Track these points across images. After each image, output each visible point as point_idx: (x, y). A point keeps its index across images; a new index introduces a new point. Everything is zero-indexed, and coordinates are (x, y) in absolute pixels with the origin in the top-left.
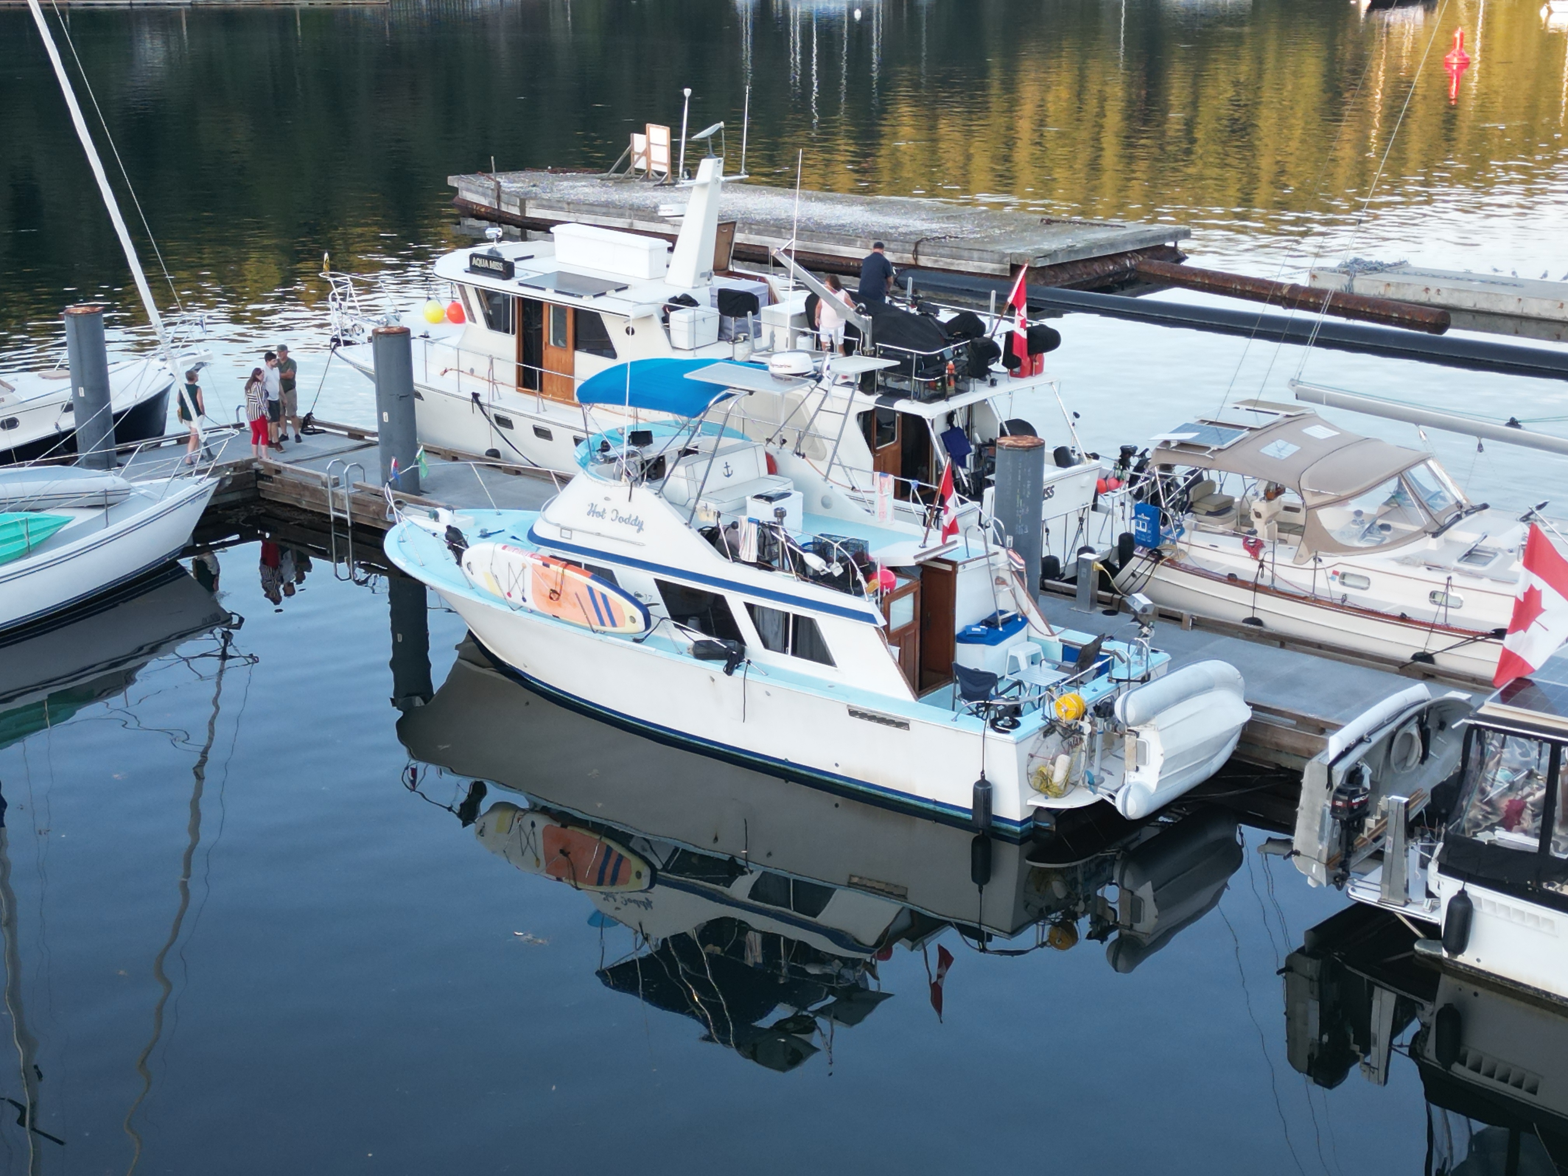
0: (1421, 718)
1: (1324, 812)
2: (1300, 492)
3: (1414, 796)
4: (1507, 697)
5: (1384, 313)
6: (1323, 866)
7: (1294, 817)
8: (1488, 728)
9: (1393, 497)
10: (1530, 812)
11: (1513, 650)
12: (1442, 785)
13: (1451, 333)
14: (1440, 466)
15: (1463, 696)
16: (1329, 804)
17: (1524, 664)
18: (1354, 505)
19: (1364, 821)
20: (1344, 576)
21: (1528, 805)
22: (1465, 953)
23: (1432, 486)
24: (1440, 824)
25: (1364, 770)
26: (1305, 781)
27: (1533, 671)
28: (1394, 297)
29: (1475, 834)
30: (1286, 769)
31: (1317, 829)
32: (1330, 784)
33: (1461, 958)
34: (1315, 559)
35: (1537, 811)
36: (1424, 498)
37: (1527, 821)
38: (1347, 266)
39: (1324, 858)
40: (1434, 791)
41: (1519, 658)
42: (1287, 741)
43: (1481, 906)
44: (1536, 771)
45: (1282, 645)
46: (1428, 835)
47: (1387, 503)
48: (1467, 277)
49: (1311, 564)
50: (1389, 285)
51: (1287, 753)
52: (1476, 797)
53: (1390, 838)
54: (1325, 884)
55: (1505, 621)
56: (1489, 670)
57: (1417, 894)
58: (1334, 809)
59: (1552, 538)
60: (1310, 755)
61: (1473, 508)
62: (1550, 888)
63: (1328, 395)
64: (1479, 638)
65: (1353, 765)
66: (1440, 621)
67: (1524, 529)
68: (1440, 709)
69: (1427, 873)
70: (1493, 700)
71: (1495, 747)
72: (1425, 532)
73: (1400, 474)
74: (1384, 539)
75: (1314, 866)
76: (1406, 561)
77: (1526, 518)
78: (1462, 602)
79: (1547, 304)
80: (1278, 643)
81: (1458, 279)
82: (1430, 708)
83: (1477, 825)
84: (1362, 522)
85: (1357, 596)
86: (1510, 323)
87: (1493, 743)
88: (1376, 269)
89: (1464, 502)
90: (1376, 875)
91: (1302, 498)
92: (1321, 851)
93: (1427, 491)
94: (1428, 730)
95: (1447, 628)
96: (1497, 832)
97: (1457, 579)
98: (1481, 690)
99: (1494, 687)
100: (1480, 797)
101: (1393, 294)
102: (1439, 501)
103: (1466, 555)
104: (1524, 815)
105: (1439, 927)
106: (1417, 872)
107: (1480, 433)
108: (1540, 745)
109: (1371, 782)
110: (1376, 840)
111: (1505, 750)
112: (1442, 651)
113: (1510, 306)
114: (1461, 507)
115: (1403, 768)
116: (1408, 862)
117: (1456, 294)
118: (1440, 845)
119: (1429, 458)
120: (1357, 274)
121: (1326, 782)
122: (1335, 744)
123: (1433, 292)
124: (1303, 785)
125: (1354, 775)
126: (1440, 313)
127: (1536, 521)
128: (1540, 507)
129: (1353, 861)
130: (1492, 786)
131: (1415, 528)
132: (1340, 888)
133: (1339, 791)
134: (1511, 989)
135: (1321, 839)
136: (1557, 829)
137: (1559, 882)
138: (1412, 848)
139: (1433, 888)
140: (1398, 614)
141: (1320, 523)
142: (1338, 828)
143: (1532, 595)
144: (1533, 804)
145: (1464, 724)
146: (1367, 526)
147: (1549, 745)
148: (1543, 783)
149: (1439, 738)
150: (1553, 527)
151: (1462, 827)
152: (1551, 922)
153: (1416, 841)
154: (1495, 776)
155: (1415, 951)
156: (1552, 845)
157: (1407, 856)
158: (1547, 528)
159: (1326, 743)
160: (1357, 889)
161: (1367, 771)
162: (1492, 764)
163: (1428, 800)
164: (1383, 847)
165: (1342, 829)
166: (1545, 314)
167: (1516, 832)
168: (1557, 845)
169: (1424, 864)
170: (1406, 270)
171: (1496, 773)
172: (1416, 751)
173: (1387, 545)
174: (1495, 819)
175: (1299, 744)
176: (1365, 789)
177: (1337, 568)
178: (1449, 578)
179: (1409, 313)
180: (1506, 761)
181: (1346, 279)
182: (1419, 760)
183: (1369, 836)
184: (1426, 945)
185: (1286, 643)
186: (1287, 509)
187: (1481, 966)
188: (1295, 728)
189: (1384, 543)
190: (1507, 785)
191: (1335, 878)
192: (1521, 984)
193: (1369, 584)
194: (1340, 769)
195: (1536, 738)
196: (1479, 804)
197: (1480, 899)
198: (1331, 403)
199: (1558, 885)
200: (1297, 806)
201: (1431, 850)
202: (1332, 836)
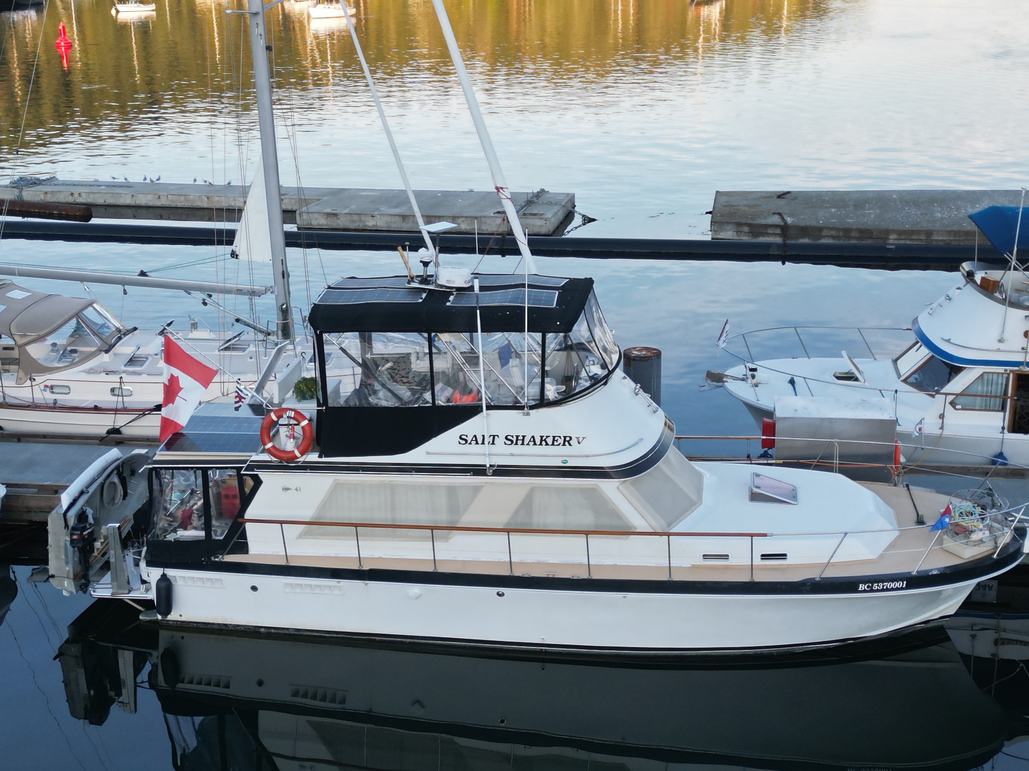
0: (118, 470)
1: (66, 545)
2: (11, 336)
3: (124, 522)
4: (169, 446)
5: (48, 212)
6: (72, 580)
7: (46, 553)
8: (161, 468)
9: (75, 331)
10: (196, 515)
11: (167, 417)
12: (140, 510)
13: (94, 221)
14: (102, 306)
15: (143, 451)
16: (68, 539)
17: (176, 424)
18: (50, 340)
19: (93, 545)
20: (52, 387)
21: (195, 511)
22: (172, 613)
23: (99, 320)
24: (142, 536)
25: (87, 511)
26: (50, 528)
27: (183, 427)
28: (51, 201)
29: (165, 537)
30: (36, 522)
31: (64, 557)
32: (66, 526)
33: (169, 617)
34: (30, 380)
35: (200, 514)
36: (95, 329)
37: (196, 521)
38: (15, 183)
39: (71, 576)
40: (135, 515)
41: (172, 421)
42: (33, 504)
43: (177, 582)
44: (195, 489)
45: (19, 440)
46: (136, 545)
47: (72, 336)
48: (97, 184)
49: (28, 383)
50: (46, 193)
51: (35, 512)
52: (162, 513)
53: (112, 552)
54: (75, 592)
55: (159, 398)
56: (156, 432)
57: (136, 584)
58: (72, 541)
59: (179, 343)
60: (51, 509)
61: (128, 331)
62: (216, 559)
63: (18, 269)
64: (147, 413)
65: (79, 510)
66: (120, 406)
67: (161, 339)
68: (130, 463)
69: (139, 569)
70: (161, 451)
71: (168, 479)
72: (101, 351)
73: (78, 315)
74: (74, 359)
75: (66, 582)
76: (91, 372)
77: (162, 333)
78: (132, 391)
79: (150, 197)
80: (16, 440)
81: (91, 185)
82: (123, 463)
83: (165, 531)
84: (58, 351)
85: (63, 399)
86: (130, 211)
87: (167, 477)
88: (35, 183)
89: (121, 328)
90: (108, 577)
91: (14, 340)
92: (68, 571)
93: (97, 324)
94: (125, 478)
95: (125, 410)
96: (178, 533)
97: (126, 378)
98: (154, 445)
99: (159, 442)
100: (164, 513)
101: (50, 198)
102: (105, 330)
103: (129, 362)
104: (193, 518)
105: (153, 601)
106: (133, 570)
107: (124, 283)
108: (195, 472)
109: (94, 518)
110: (103, 555)
111: (174, 480)
112: (124, 425)
113: (128, 201)
114: (120, 331)
115: (113, 506)
116: (126, 565)
117: (92, 196)
118: (145, 549)
119: (93, 303)
120: (23, 188)
121: (64, 525)
122: (65, 499)
123: (76, 195)
124: (49, 530)
125: (82, 516)
126: (85, 209)
127: (167, 333)
128: (169, 325)
129: (91, 573)
130: (170, 504)
131: (93, 349)
132: (85, 592)
133: (74, 529)
134: (203, 628)
135: (67, 563)
136: (214, 522)
137: (221, 555)
138: (127, 555)
139: (145, 577)
140: (93, 406)
141: (30, 355)
142: (77, 553)
143: (173, 380)
144: (197, 510)
145: (146, 468)
146: (61, 352)
147: (201, 471)
148: (201, 496)
149: (132, 481)
150: (179, 336)
151: (156, 534)
152: (220, 580)
153: (129, 550)
154: (171, 498)
155: (141, 620)
156: (212, 533)
157: (125, 561)
158: (175, 337)
159: (59, 500)
160: (96, 590)
161: (90, 512)
162: (167, 490)
163: (132, 522)
164: (109, 558)
165: (80, 553)
166: (151, 204)
167: (190, 530)
168: (216, 532)
169: (137, 564)
170: (56, 182)
171: (171, 495)
172: (119, 491)
173: (77, 363)
174: (176, 524)
175: (42, 504)
176: (90, 524)
177: (46, 383)
178: (121, 378)
179: (64, 210)
180: (176, 486)
181: (16, 191)
182: (122, 497)
183: (99, 554)
184: (146, 615)
185: (22, 438)
186: (5, 349)
187: (183, 619)
188: (38, 494)
189: (75, 361)
190: (179, 502)
191: (81, 587)
192: (209, 624)
193: (70, 390)
194: (72, 513)
195: (192, 468)
196: (164, 517)
197: (175, 577)
198: (22, 274)
199: (221, 556)
200: (47, 545)
201: (139, 554)
202: (74, 559)
